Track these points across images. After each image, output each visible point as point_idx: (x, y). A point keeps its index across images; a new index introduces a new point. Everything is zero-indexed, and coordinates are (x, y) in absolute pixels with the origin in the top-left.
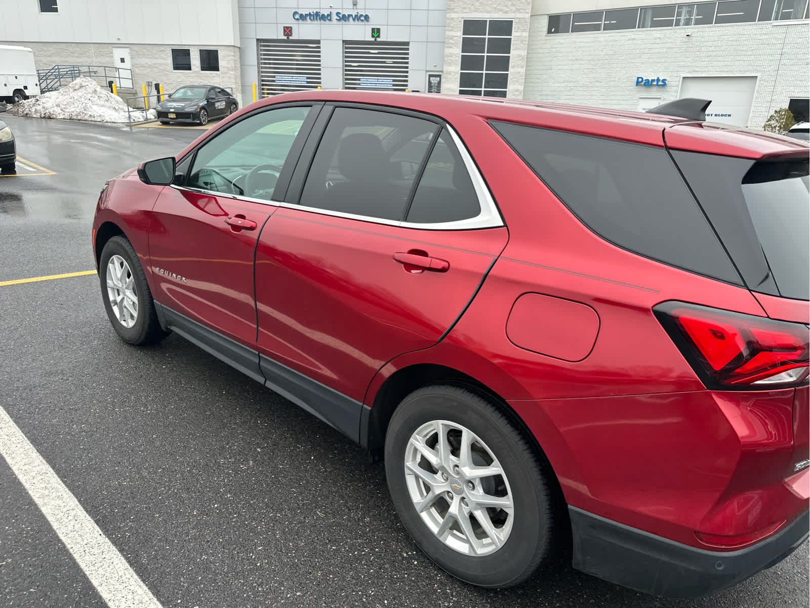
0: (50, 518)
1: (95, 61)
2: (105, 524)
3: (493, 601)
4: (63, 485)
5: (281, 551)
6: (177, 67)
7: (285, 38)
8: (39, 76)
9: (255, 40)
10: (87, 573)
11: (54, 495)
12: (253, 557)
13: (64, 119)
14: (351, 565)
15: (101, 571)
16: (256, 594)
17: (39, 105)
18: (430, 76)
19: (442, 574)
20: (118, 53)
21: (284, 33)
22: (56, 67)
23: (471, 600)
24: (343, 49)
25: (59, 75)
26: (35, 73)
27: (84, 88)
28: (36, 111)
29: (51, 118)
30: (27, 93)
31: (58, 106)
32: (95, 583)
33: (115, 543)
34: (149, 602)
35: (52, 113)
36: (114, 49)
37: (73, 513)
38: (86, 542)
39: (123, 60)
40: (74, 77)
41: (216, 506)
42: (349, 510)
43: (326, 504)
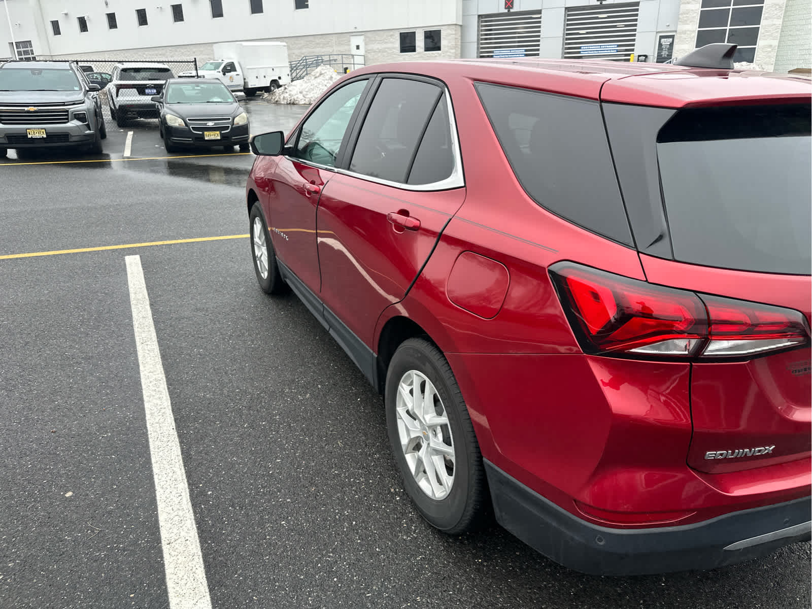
0: (147, 412)
1: (336, 49)
2: (181, 422)
3: (450, 545)
4: (167, 390)
5: (293, 466)
6: (403, 50)
7: (506, 11)
8: (291, 67)
9: (477, 16)
10: (152, 453)
11: (158, 396)
12: (270, 466)
13: (305, 104)
14: (342, 489)
15: (161, 454)
16: (257, 493)
17: (286, 92)
18: (661, 37)
19: (415, 513)
20: (355, 41)
21: (505, 6)
22: (304, 58)
23: (430, 540)
24: (565, 16)
25: (307, 65)
26: (288, 64)
27: (322, 75)
28: (284, 98)
29: (295, 104)
30: (281, 82)
31: (301, 93)
32: (153, 460)
33: (180, 436)
34: (181, 481)
35: (296, 99)
36: (352, 37)
37: (163, 411)
38: (162, 431)
39: (358, 47)
40: (318, 65)
41: (264, 423)
42: (366, 445)
43: (349, 437)
